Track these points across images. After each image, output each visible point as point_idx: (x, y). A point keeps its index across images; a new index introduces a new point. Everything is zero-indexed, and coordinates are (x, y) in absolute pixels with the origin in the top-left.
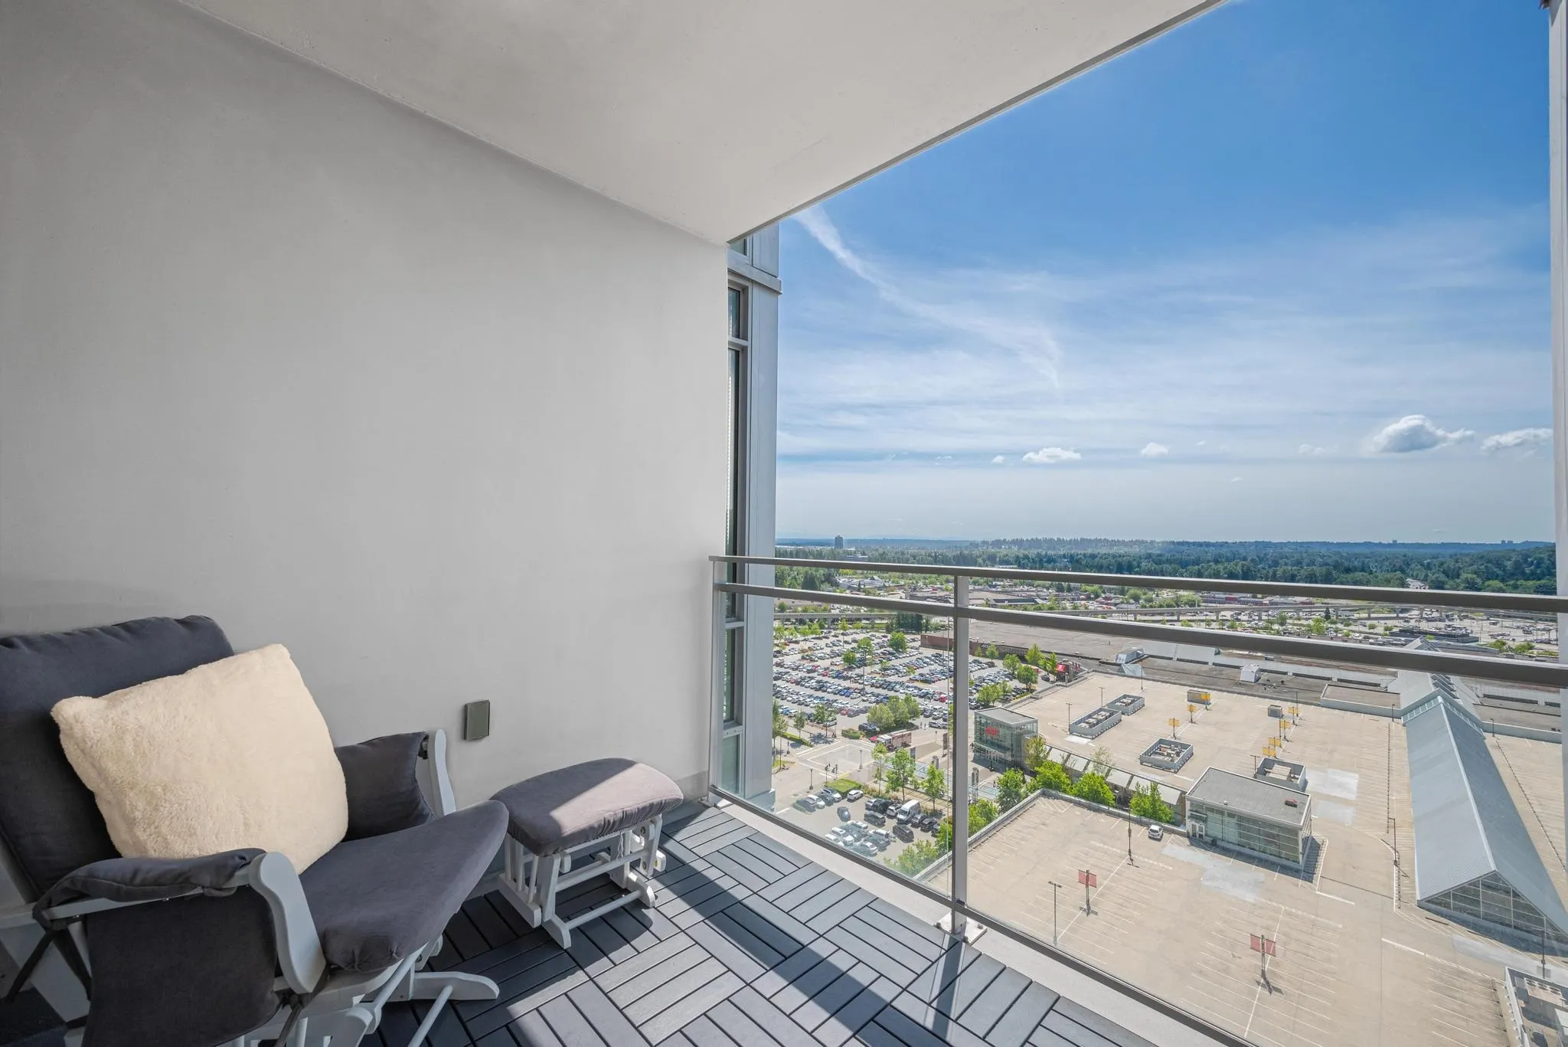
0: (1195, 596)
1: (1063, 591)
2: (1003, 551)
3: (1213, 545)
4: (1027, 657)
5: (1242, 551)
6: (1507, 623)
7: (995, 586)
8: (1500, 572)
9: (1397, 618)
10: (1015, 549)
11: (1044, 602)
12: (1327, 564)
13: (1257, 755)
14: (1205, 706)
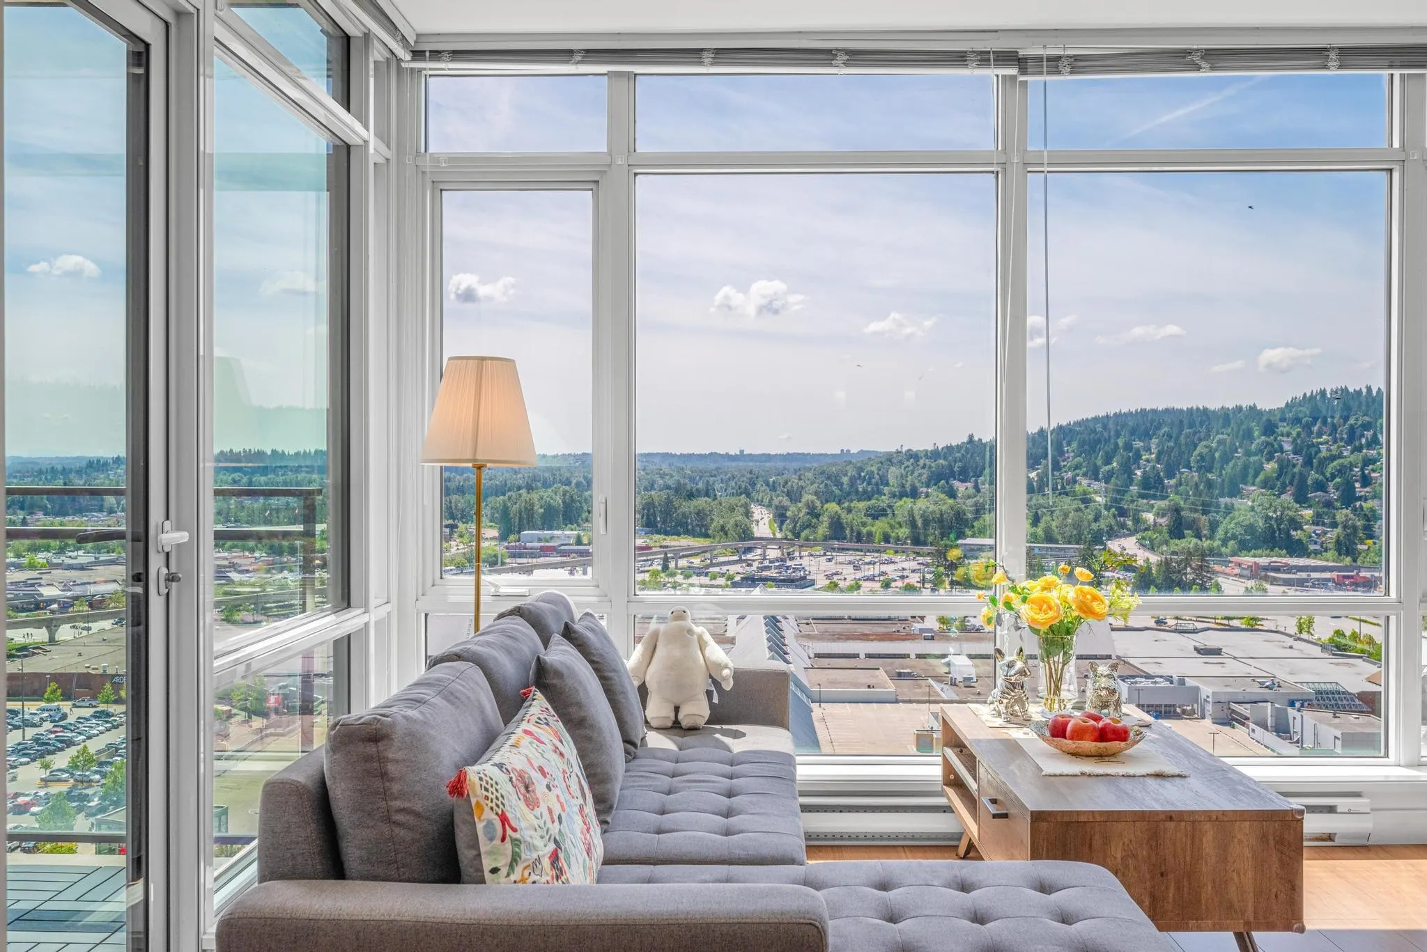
0: (497, 548)
1: (281, 554)
6: (841, 557)
8: (837, 492)
9: (740, 561)
12: (668, 487)
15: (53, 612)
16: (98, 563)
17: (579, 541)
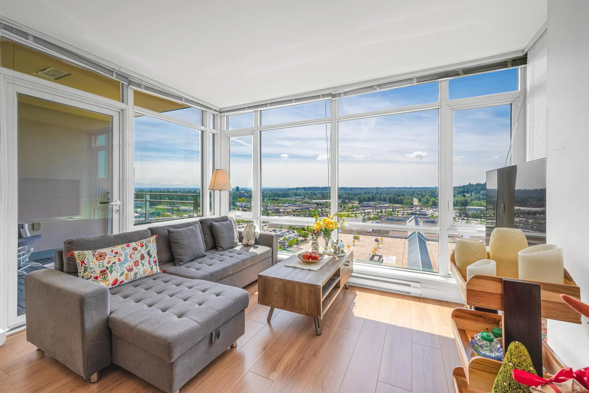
0: (358, 205)
1: (318, 205)
2: (299, 191)
3: (365, 188)
4: (305, 229)
5: (372, 191)
7: (296, 204)
9: (410, 210)
10: (303, 190)
11: (312, 209)
12: (394, 194)
13: (370, 254)
14: (358, 240)
15: (282, 214)
16: (289, 206)
17: (375, 204)
